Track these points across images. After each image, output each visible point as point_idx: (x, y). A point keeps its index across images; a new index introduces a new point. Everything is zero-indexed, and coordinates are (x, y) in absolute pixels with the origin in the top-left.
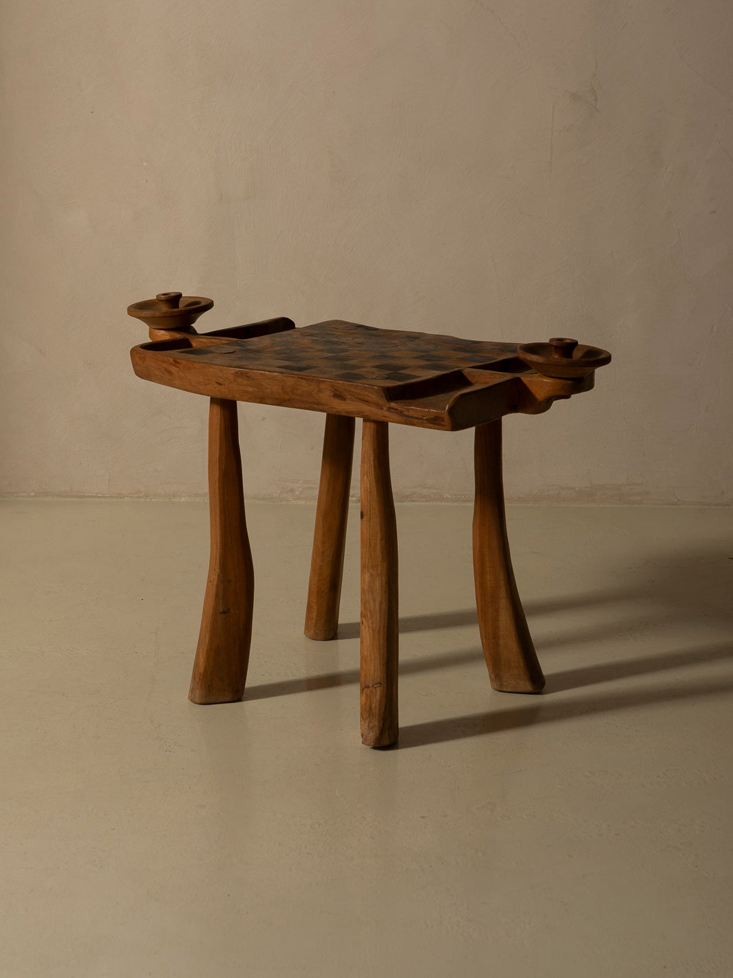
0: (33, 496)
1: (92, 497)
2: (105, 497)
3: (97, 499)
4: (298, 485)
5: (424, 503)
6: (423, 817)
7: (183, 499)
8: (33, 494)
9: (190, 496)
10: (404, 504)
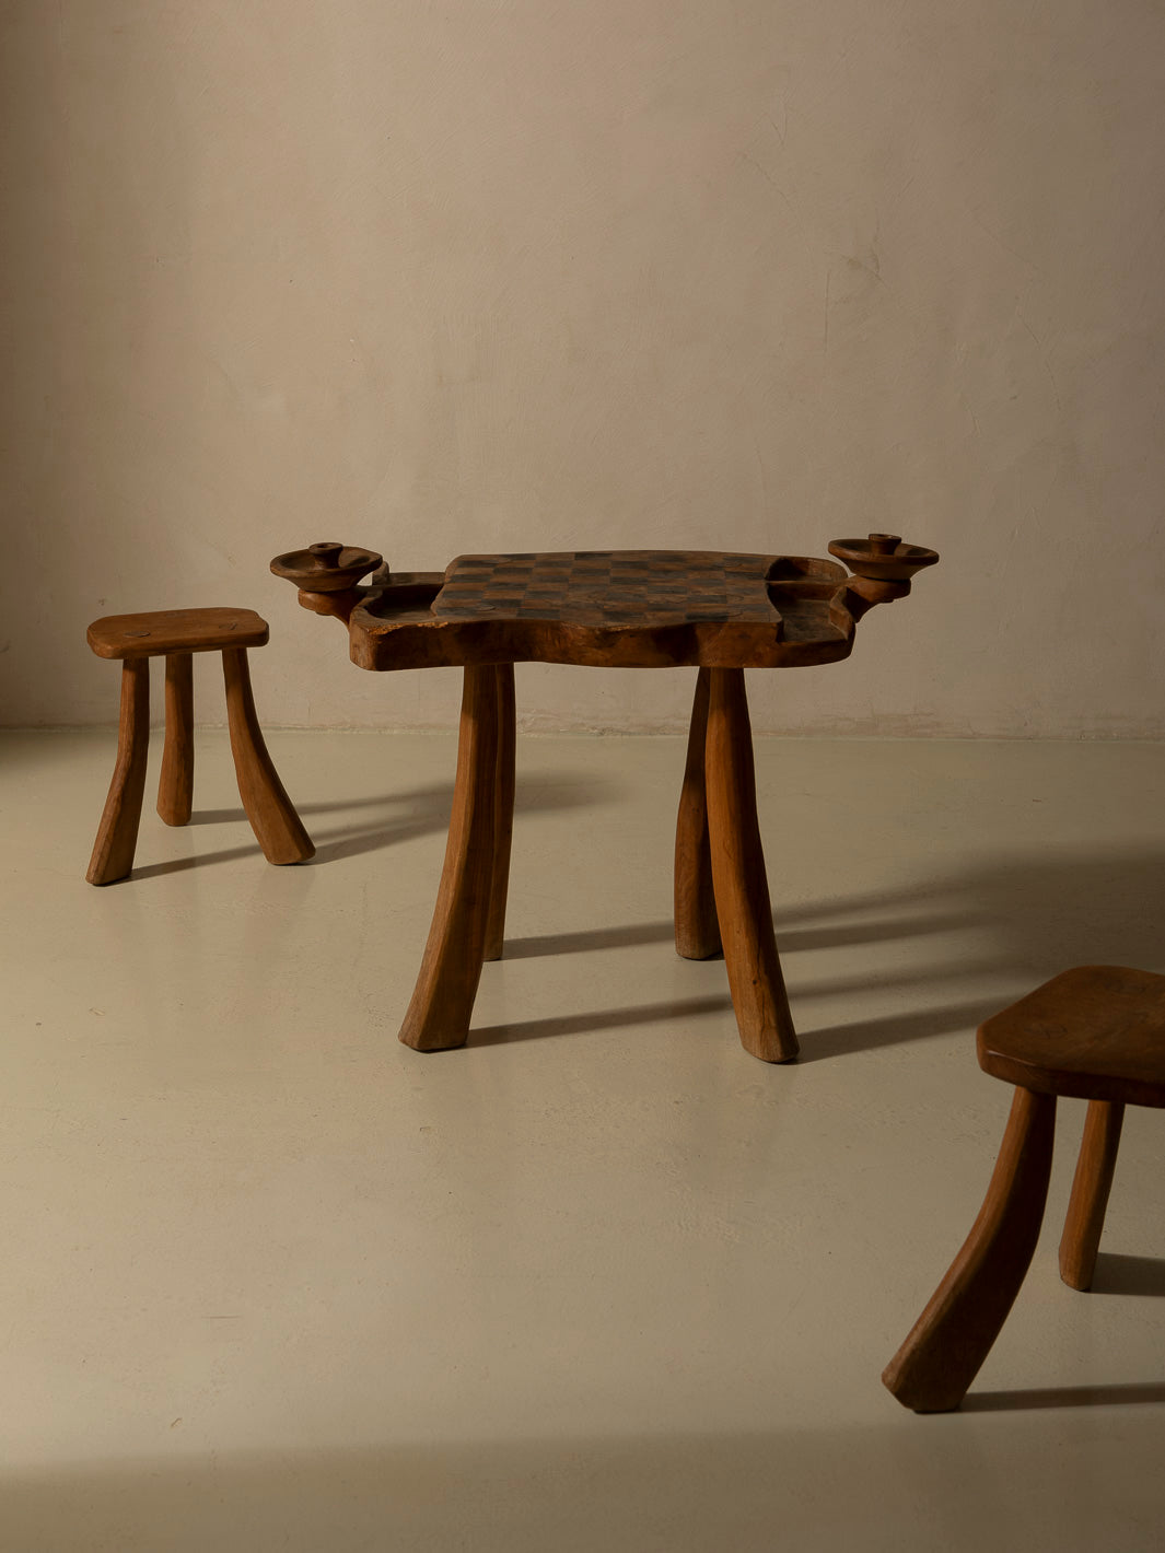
0: (221, 728)
1: (289, 728)
2: (303, 729)
3: (294, 732)
4: (530, 715)
5: (676, 737)
6: (677, 1102)
7: (395, 732)
8: (221, 725)
9: (404, 728)
10: (654, 737)
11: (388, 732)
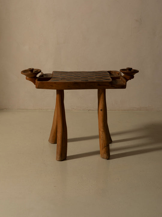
4: (75, 107)
7: (50, 110)
11: (48, 110)
